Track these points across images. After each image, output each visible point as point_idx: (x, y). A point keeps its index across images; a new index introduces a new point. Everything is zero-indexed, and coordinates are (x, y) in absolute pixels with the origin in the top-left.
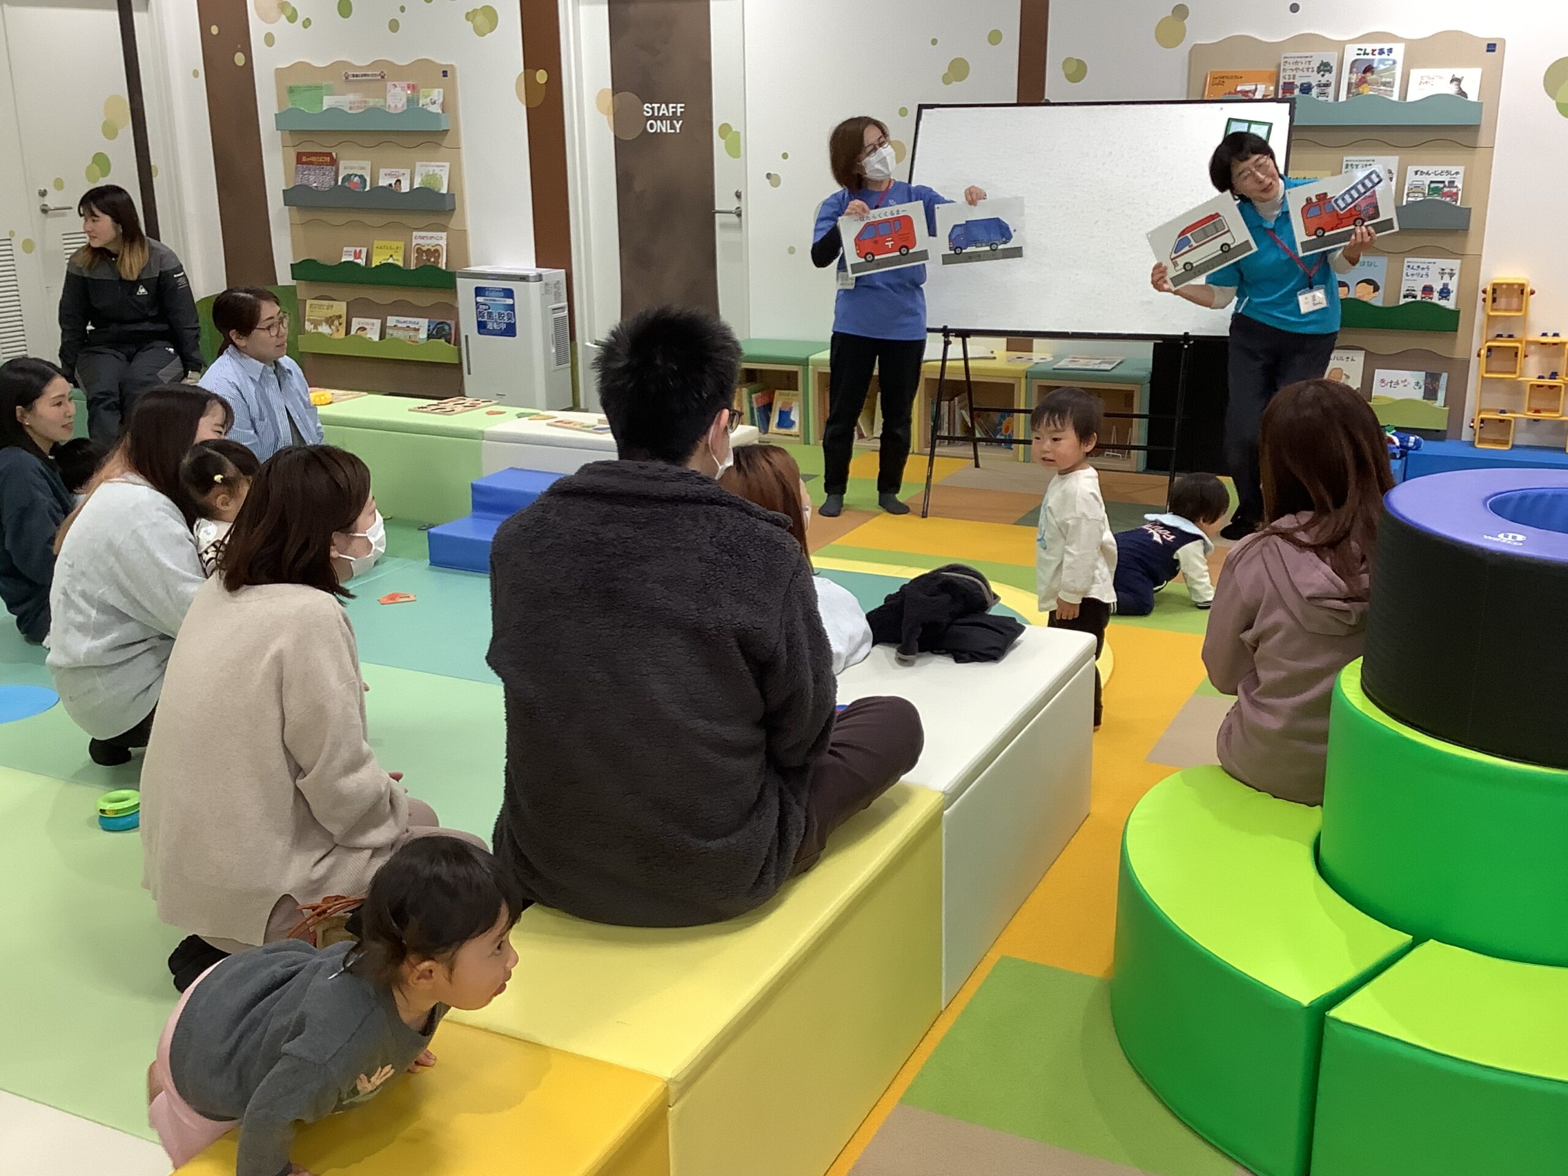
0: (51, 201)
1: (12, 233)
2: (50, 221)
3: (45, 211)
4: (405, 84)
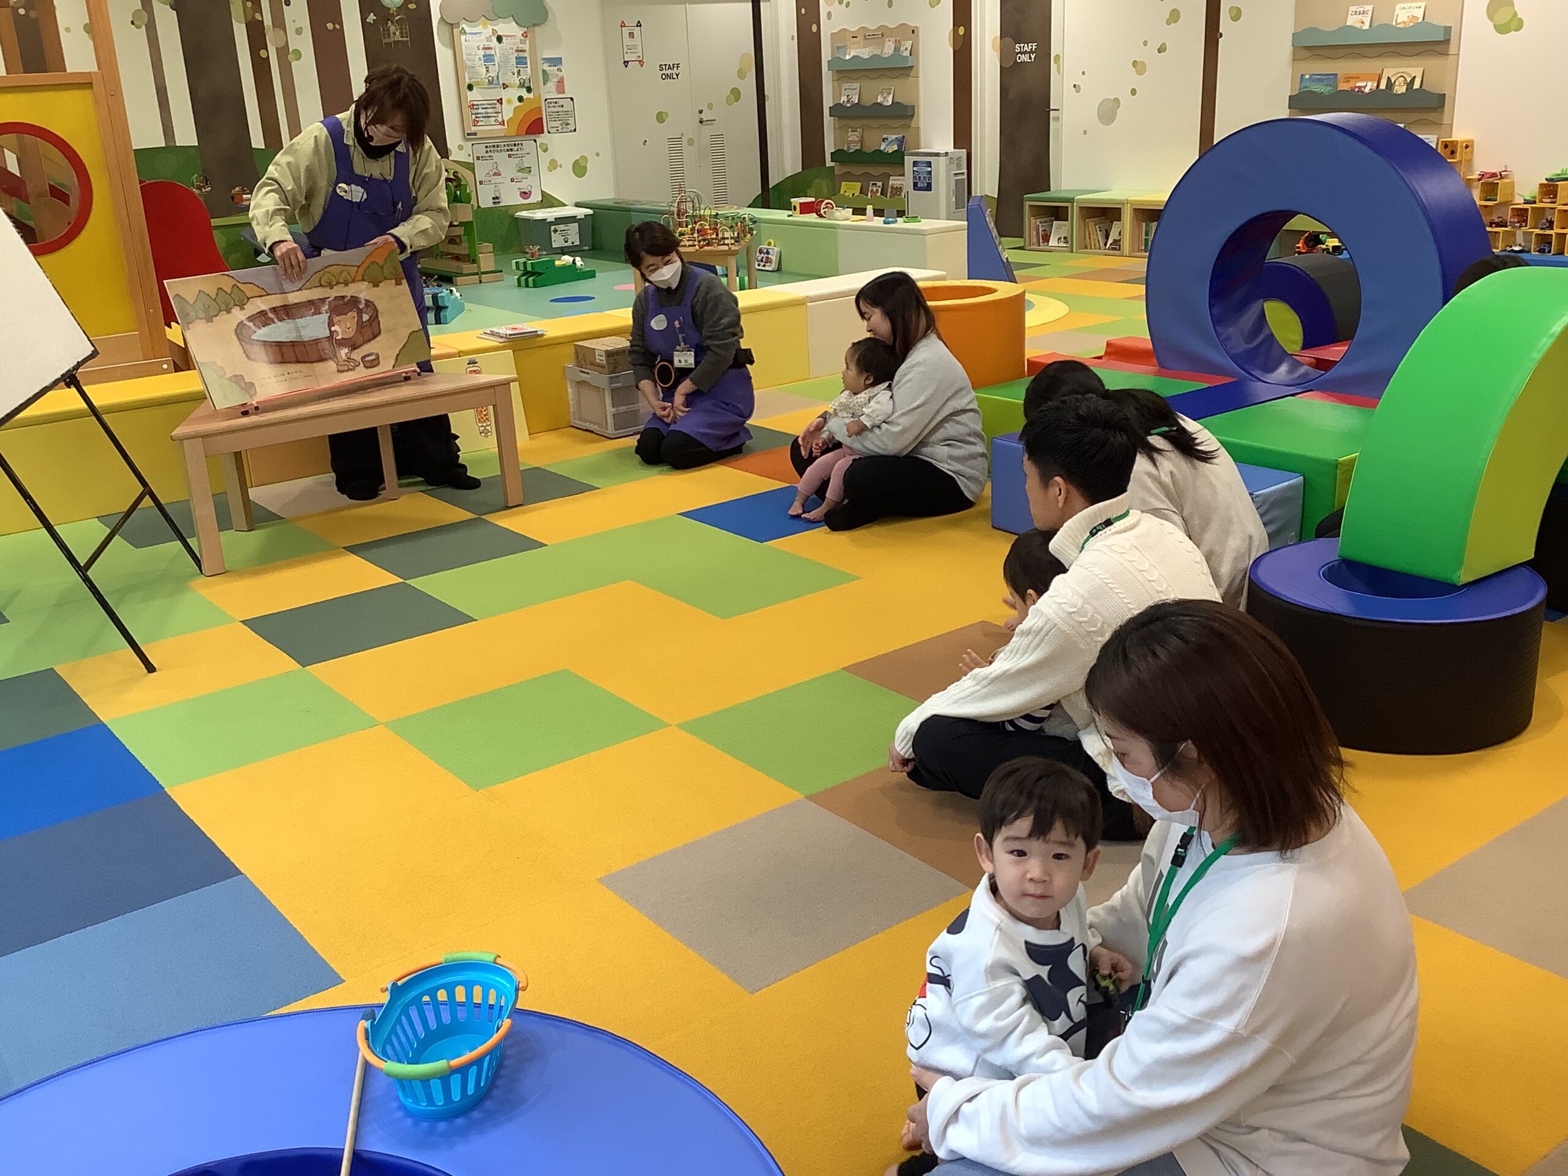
0: (704, 117)
1: (682, 135)
2: (704, 128)
3: (701, 122)
4: (894, 39)
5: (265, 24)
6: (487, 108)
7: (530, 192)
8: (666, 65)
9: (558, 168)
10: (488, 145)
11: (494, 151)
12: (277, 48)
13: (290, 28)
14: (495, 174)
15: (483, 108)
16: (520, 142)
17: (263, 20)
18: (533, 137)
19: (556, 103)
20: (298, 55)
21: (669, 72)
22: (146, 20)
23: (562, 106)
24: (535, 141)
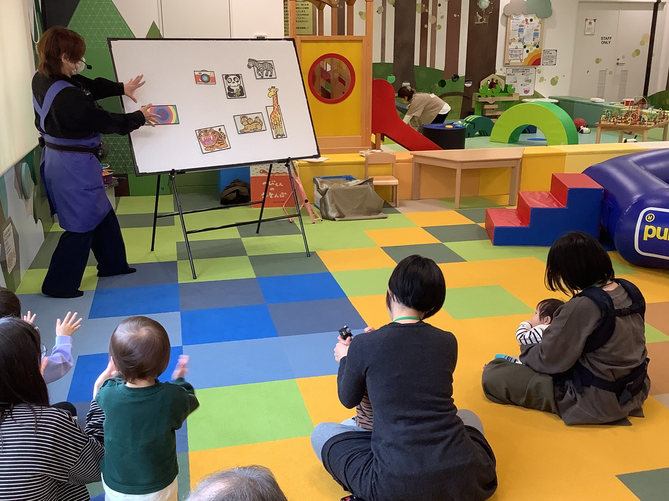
0: (619, 62)
1: (607, 69)
2: (619, 67)
3: (617, 64)
5: (429, 14)
6: (516, 52)
7: (529, 91)
8: (604, 37)
9: (544, 81)
10: (514, 69)
11: (516, 72)
12: (432, 24)
13: (439, 15)
14: (515, 82)
15: (514, 52)
16: (528, 69)
17: (428, 13)
18: (535, 66)
19: (549, 52)
20: (440, 27)
21: (606, 40)
22: (382, 11)
23: (551, 54)
24: (536, 68)
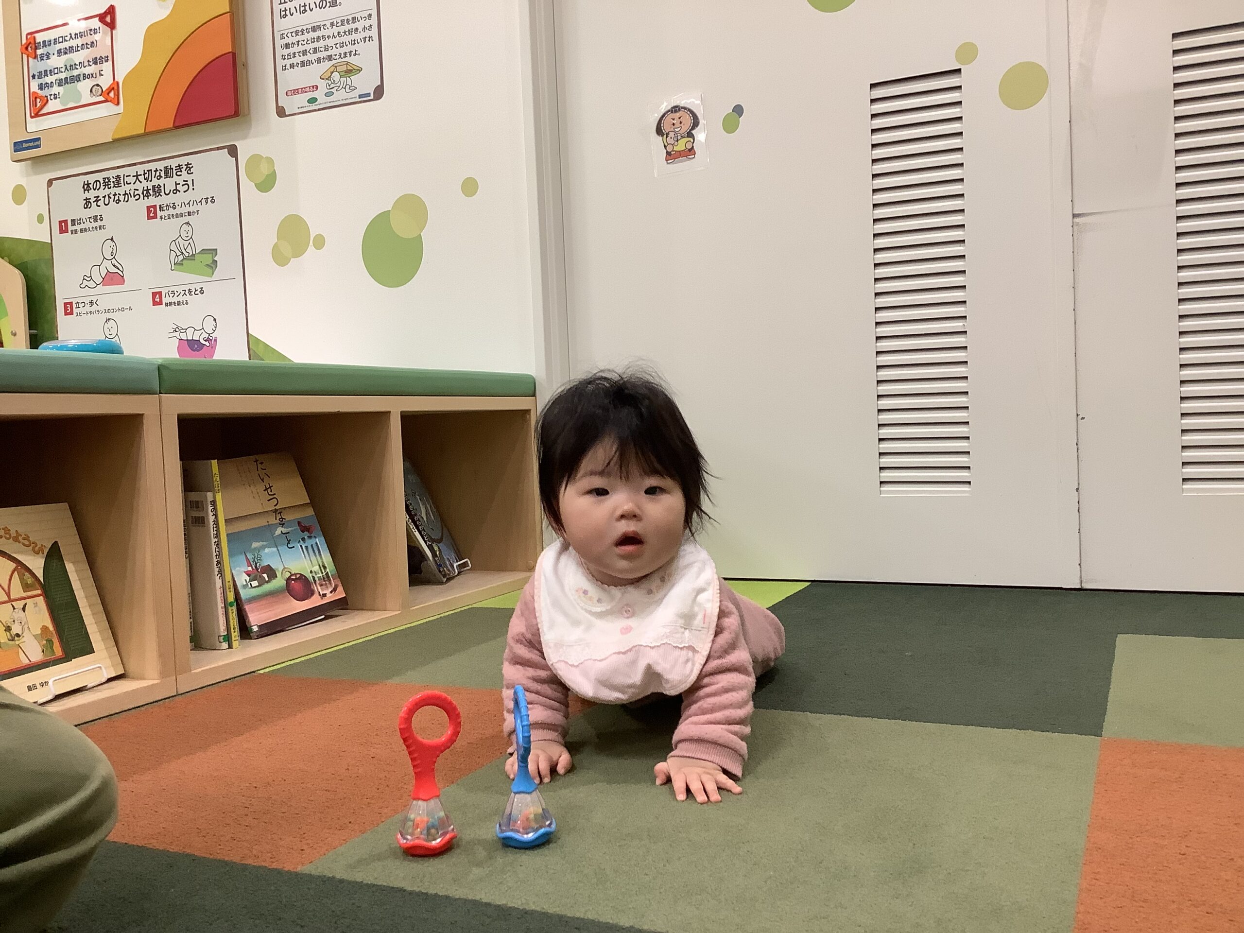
6: (71, 49)
7: (213, 343)
9: (311, 248)
10: (91, 179)
16: (183, 161)
24: (233, 151)
